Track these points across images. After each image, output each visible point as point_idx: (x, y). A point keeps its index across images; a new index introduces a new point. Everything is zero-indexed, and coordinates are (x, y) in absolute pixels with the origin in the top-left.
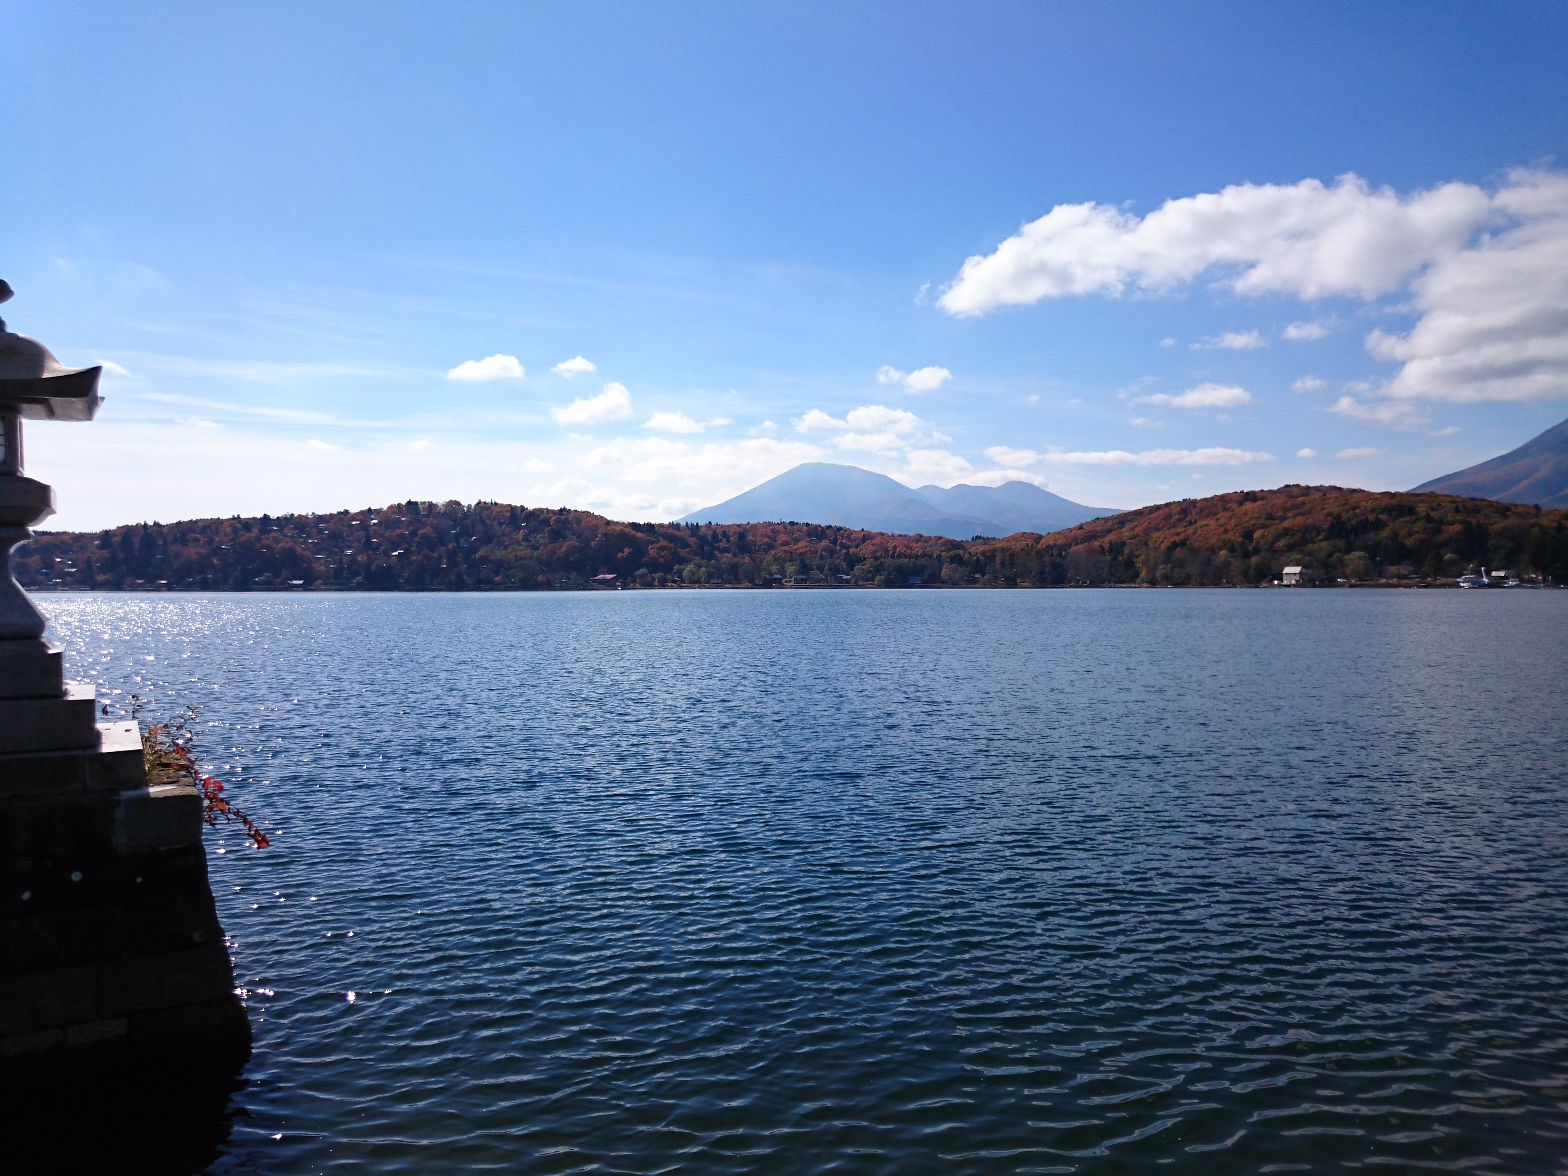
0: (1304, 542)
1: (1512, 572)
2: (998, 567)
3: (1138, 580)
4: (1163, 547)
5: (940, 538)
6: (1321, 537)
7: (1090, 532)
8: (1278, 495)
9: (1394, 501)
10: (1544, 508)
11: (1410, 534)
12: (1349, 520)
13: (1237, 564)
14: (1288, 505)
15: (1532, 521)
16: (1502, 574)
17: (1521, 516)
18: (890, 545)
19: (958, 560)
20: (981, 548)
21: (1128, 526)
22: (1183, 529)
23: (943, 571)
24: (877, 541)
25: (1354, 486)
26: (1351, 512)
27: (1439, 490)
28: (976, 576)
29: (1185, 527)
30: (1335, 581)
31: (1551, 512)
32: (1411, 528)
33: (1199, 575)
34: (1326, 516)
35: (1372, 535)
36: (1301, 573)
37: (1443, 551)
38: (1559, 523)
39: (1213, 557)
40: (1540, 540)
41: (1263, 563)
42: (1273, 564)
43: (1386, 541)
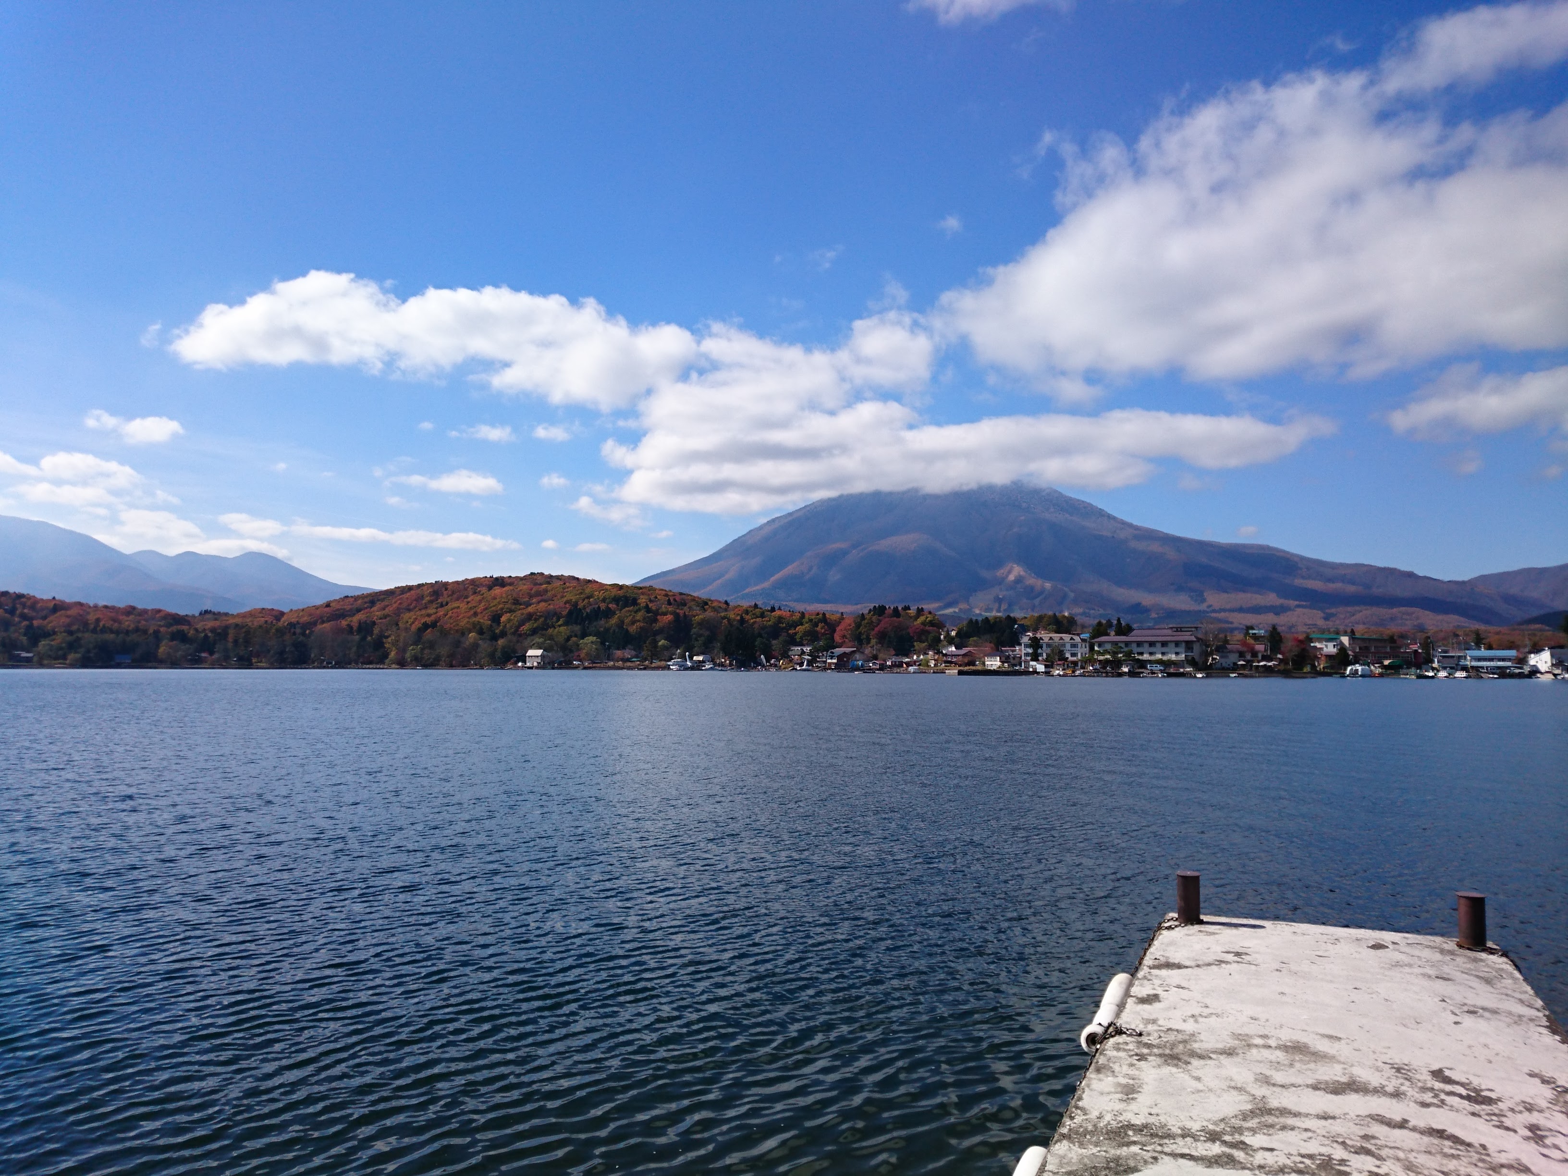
0: (545, 627)
1: (708, 657)
2: (230, 645)
3: (387, 661)
4: (414, 628)
5: (159, 611)
6: (560, 622)
7: (338, 610)
8: (524, 582)
9: (621, 593)
10: (732, 604)
11: (633, 622)
12: (584, 607)
13: (485, 646)
14: (533, 592)
15: (723, 614)
16: (701, 658)
17: (714, 609)
18: (92, 618)
19: (181, 637)
20: (210, 624)
21: (379, 605)
22: (434, 611)
23: (161, 650)
24: (73, 612)
25: (589, 577)
26: (586, 601)
27: (656, 584)
28: (203, 655)
29: (437, 608)
30: (572, 663)
31: (736, 607)
32: (634, 617)
33: (448, 657)
34: (565, 603)
35: (602, 622)
36: (542, 656)
37: (658, 638)
38: (742, 617)
39: (463, 639)
40: (728, 631)
41: (509, 647)
42: (518, 647)
43: (614, 628)
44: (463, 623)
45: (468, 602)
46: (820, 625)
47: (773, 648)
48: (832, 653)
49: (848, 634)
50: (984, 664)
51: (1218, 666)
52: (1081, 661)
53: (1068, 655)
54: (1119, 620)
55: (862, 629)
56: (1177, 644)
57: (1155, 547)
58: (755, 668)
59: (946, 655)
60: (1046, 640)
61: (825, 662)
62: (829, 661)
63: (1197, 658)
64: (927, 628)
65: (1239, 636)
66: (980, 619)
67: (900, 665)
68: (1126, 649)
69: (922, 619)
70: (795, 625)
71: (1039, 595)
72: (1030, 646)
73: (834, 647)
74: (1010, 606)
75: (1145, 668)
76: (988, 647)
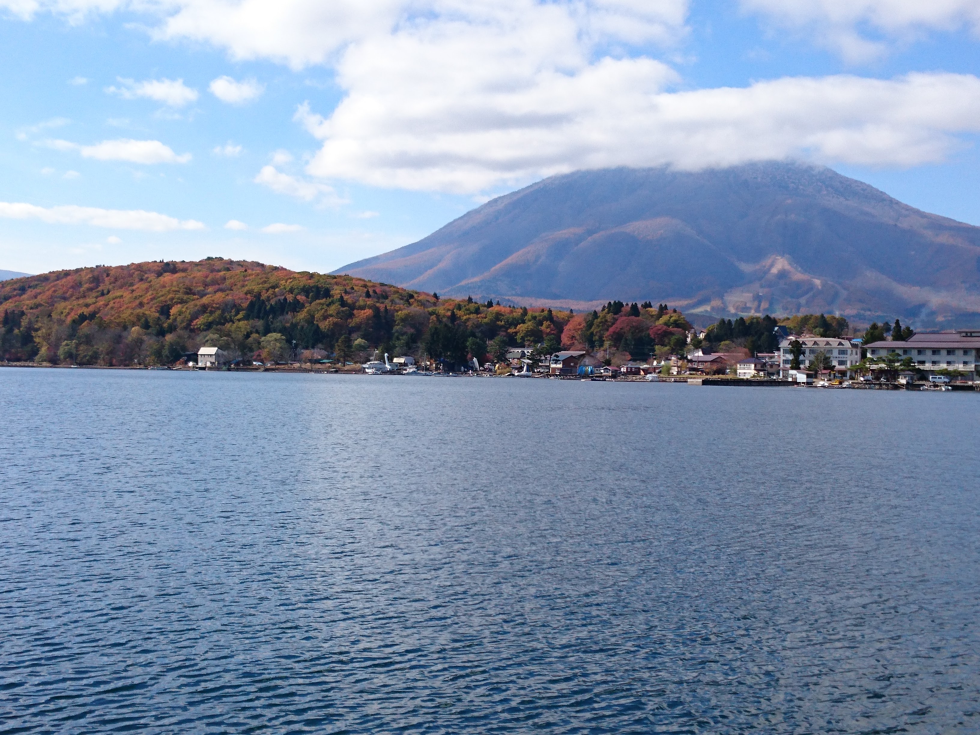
0: (223, 321)
1: (411, 359)
3: (37, 358)
4: (69, 320)
6: (240, 316)
8: (199, 268)
9: (311, 282)
10: (442, 298)
11: (325, 317)
12: (269, 299)
13: (150, 342)
14: (208, 279)
15: (430, 309)
16: (402, 360)
17: (422, 304)
21: (30, 293)
22: (94, 300)
25: (276, 264)
26: (270, 291)
27: (351, 273)
29: (97, 297)
30: (251, 364)
31: (446, 301)
32: (326, 310)
33: (107, 354)
34: (246, 294)
35: (289, 316)
36: (217, 355)
37: (354, 336)
38: (453, 313)
39: (125, 334)
40: (436, 329)
41: (178, 343)
42: (189, 344)
43: (302, 323)
44: (126, 315)
45: (133, 291)
46: (545, 324)
47: (489, 349)
48: (557, 356)
49: (578, 335)
50: (735, 372)
52: (851, 370)
53: (835, 363)
54: (897, 322)
55: (594, 329)
56: (966, 351)
57: (944, 239)
58: (465, 372)
59: (691, 361)
60: (810, 345)
61: (548, 367)
62: (553, 366)
64: (671, 329)
66: (733, 319)
67: (637, 372)
68: (904, 357)
69: (665, 318)
70: (515, 323)
71: (806, 293)
72: (791, 352)
73: (559, 350)
74: (771, 304)
75: (927, 379)
76: (741, 352)
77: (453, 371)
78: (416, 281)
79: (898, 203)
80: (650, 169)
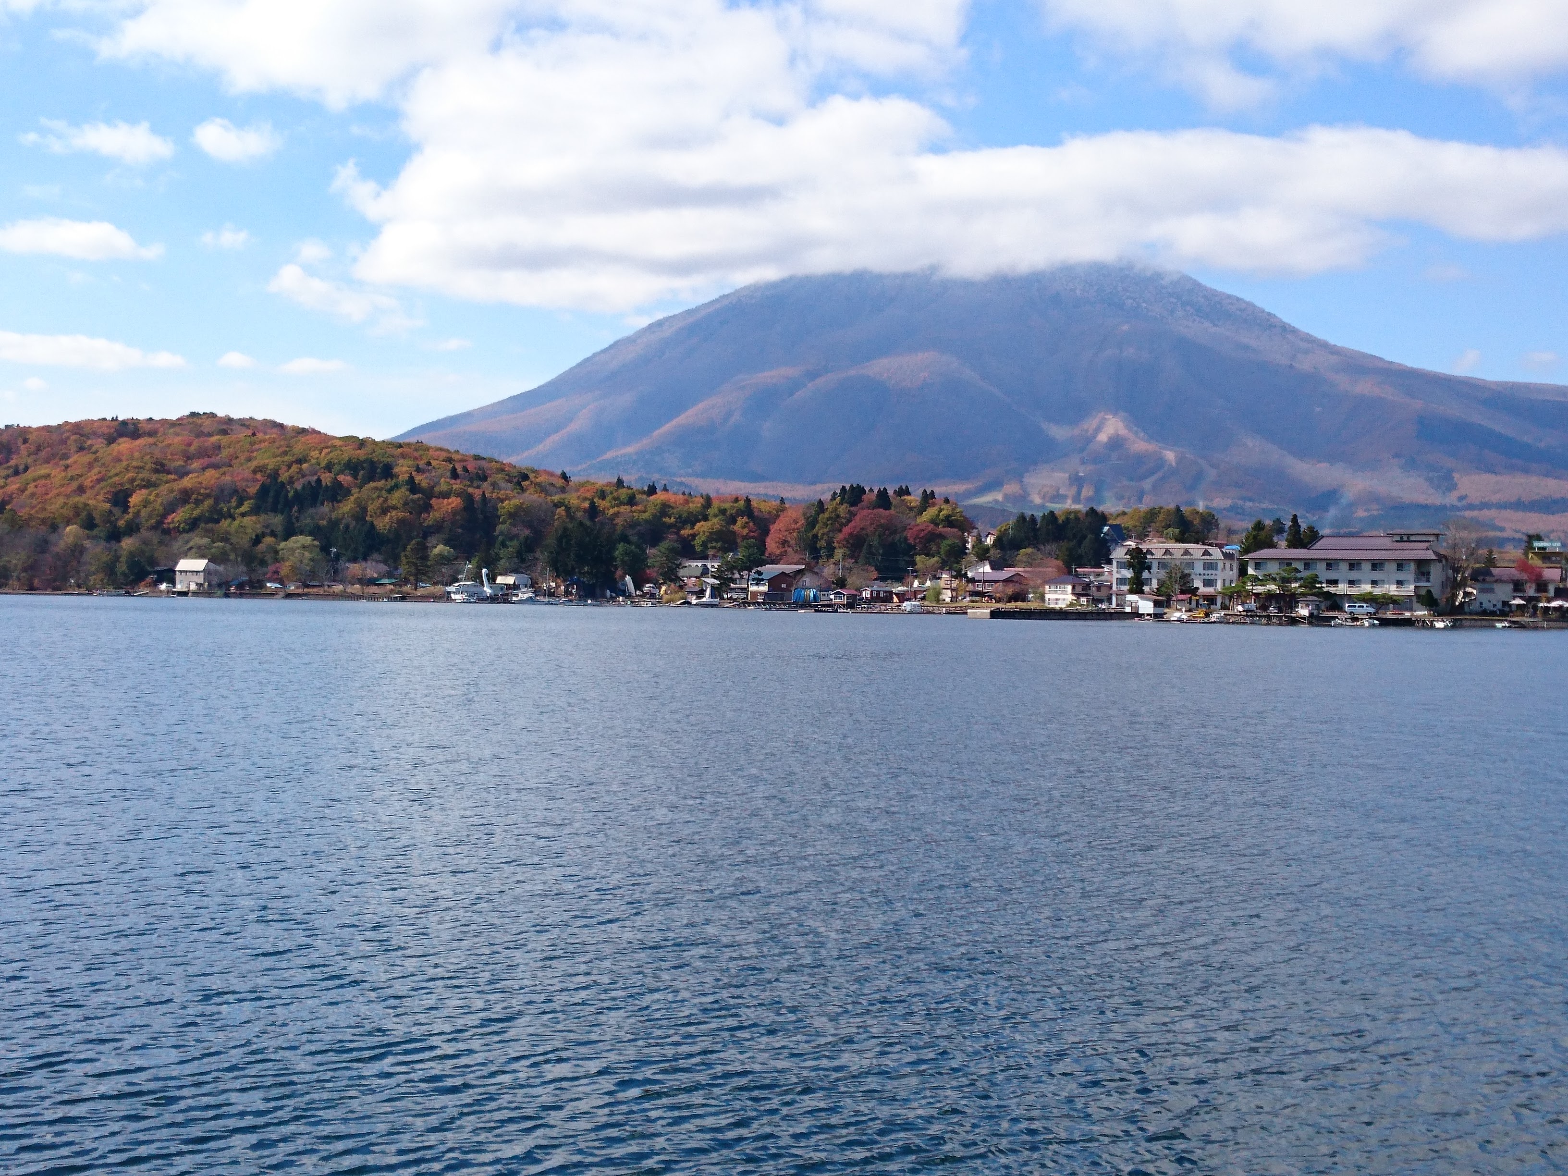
0: (216, 516)
1: (525, 578)
6: (244, 508)
8: (177, 429)
9: (361, 454)
10: (574, 479)
11: (384, 511)
12: (291, 481)
13: (96, 551)
14: (192, 449)
15: (556, 498)
16: (510, 580)
17: (542, 489)
22: (2, 482)
25: (304, 424)
26: (295, 468)
27: (427, 439)
30: (263, 586)
31: (582, 485)
32: (386, 500)
33: (25, 570)
34: (255, 472)
35: (326, 508)
36: (206, 571)
37: (432, 540)
38: (592, 504)
39: (53, 537)
40: (565, 529)
41: (143, 552)
42: (160, 554)
43: (348, 519)
44: (56, 506)
45: (67, 467)
46: (741, 521)
47: (650, 561)
48: (760, 573)
49: (792, 538)
50: (1042, 598)
51: (1475, 607)
52: (1223, 594)
53: (1198, 583)
54: (1295, 519)
55: (819, 530)
56: (1401, 565)
57: (1365, 387)
58: (613, 599)
59: (972, 581)
60: (1159, 554)
61: (745, 590)
62: (753, 588)
63: (1436, 593)
64: (940, 529)
65: (1515, 553)
66: (1039, 514)
67: (888, 599)
68: (1305, 574)
69: (931, 512)
70: (692, 519)
71: (1152, 472)
72: (1129, 565)
73: (763, 563)
74: (1098, 490)
75: (1340, 609)
76: (1052, 566)
77: (593, 597)
78: (532, 452)
79: (1294, 331)
80: (906, 276)
